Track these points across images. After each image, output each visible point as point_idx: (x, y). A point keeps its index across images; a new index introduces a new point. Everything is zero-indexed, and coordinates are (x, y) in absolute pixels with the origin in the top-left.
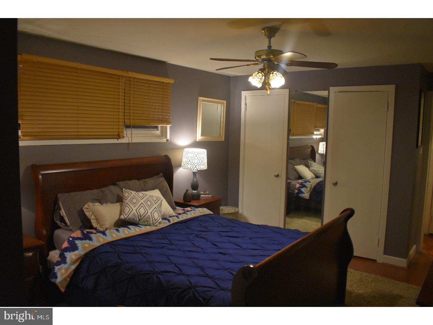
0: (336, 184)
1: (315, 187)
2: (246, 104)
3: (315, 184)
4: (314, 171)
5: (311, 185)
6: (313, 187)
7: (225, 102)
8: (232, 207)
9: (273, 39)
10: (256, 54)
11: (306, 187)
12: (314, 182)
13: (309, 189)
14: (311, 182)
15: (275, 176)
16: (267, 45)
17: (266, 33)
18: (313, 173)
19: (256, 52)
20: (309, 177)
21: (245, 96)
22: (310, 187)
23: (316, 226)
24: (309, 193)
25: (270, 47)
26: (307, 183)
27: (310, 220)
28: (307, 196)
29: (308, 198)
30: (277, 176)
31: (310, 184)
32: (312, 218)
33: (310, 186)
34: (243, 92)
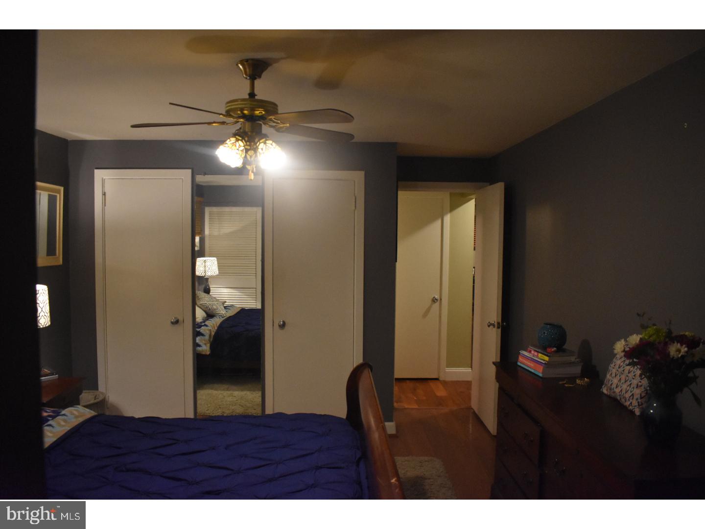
0: (283, 326)
1: (217, 333)
2: (104, 194)
3: (216, 328)
4: (205, 307)
5: (210, 330)
6: (213, 334)
7: (62, 189)
8: (88, 391)
9: (257, 82)
10: (228, 107)
11: (203, 335)
12: (213, 324)
13: (207, 337)
14: (209, 325)
15: (172, 323)
16: (248, 91)
17: (248, 70)
18: (202, 310)
19: (228, 103)
20: (199, 317)
21: (102, 179)
22: (209, 334)
23: (230, 398)
24: (209, 345)
25: (252, 95)
26: (203, 327)
27: (216, 390)
28: (206, 350)
29: (208, 353)
30: (176, 322)
31: (208, 330)
32: (216, 386)
33: (208, 332)
34: (96, 171)
